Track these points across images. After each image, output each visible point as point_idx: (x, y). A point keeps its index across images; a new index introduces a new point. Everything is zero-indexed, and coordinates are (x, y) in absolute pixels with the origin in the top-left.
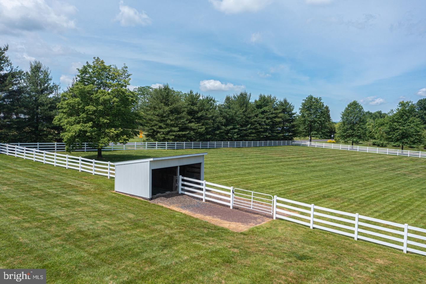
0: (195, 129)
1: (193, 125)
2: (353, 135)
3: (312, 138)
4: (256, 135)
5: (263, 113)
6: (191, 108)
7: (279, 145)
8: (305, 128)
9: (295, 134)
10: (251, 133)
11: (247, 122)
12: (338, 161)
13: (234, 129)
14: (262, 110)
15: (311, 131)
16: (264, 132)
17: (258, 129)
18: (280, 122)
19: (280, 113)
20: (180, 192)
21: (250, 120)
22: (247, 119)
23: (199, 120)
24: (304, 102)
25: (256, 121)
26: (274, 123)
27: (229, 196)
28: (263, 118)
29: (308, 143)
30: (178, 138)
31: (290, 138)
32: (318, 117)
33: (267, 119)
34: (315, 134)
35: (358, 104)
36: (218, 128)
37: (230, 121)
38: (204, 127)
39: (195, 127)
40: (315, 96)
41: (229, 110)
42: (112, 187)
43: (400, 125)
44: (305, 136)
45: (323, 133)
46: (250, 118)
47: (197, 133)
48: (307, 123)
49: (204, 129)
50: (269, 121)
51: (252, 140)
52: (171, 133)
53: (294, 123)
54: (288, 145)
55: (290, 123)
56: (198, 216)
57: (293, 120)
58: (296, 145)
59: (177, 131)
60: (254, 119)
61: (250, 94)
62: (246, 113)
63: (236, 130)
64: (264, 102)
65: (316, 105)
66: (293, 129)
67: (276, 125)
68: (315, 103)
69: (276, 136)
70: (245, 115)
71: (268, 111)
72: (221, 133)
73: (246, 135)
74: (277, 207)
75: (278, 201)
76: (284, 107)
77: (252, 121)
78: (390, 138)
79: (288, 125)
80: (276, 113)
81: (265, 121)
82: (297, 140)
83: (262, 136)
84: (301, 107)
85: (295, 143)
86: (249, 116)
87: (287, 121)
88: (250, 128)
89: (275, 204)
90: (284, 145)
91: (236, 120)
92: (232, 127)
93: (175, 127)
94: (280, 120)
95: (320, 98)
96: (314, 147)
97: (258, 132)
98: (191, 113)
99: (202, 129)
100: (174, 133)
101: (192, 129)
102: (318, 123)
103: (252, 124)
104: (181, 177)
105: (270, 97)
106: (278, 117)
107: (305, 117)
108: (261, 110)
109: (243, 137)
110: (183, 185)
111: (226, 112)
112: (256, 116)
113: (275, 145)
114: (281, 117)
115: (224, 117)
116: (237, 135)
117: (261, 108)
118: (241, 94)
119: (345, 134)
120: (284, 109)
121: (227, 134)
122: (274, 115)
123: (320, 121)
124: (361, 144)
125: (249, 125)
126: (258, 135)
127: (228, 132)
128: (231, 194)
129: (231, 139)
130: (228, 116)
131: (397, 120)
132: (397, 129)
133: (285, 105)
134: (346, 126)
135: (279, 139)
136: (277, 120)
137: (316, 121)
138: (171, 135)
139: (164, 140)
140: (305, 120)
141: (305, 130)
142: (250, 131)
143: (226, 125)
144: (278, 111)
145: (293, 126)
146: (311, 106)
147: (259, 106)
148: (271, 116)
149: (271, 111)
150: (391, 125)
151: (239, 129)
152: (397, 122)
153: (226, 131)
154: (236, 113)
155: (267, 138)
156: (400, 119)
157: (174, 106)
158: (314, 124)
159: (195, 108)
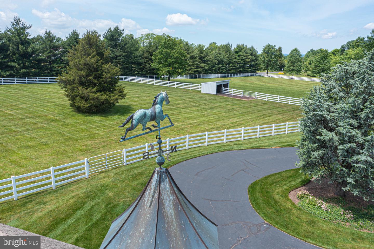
0: (203, 67)
1: (202, 65)
2: (293, 69)
3: (269, 71)
4: (235, 70)
5: (239, 56)
6: (200, 55)
7: (248, 76)
8: (264, 65)
9: (258, 69)
10: (232, 69)
11: (230, 62)
12: (281, 85)
13: (223, 66)
14: (239, 54)
15: (268, 67)
16: (239, 68)
17: (236, 67)
18: (249, 62)
19: (249, 55)
20: (223, 93)
21: (231, 61)
22: (230, 60)
23: (204, 62)
24: (264, 48)
25: (235, 62)
26: (245, 62)
27: (241, 93)
28: (239, 60)
29: (266, 75)
30: (195, 73)
31: (254, 72)
32: (272, 58)
33: (242, 60)
34: (270, 69)
35: (298, 50)
36: (214, 67)
37: (220, 62)
38: (208, 66)
39: (203, 66)
40: (271, 44)
41: (220, 55)
43: (320, 64)
44: (264, 70)
45: (275, 68)
46: (231, 59)
47: (204, 69)
48: (266, 62)
49: (208, 67)
50: (243, 61)
51: (233, 73)
52: (191, 70)
53: (257, 62)
54: (253, 76)
55: (255, 62)
57: (257, 60)
58: (258, 76)
59: (195, 69)
60: (234, 61)
61: (232, 44)
62: (229, 57)
63: (224, 67)
64: (240, 49)
65: (272, 50)
66: (257, 66)
67: (247, 63)
68: (271, 49)
69: (246, 70)
70: (228, 58)
71: (242, 55)
72: (216, 69)
73: (229, 70)
74: (257, 95)
75: (257, 94)
76: (252, 52)
77: (233, 61)
78: (315, 72)
79: (254, 63)
80: (247, 56)
81: (240, 61)
82: (259, 73)
83: (238, 71)
84: (262, 51)
85: (258, 75)
86: (231, 58)
87: (253, 61)
88: (231, 66)
89: (256, 94)
90: (251, 76)
91: (224, 61)
92: (222, 65)
93: (193, 66)
94: (249, 60)
95: (275, 45)
96: (269, 77)
97: (236, 69)
98: (201, 58)
99: (207, 68)
100: (193, 70)
101: (201, 67)
102: (272, 62)
103: (233, 63)
104: (223, 88)
105: (243, 45)
106: (248, 59)
107: (264, 58)
109: (227, 72)
110: (224, 91)
111: (218, 57)
112: (235, 58)
113: (245, 76)
114: (250, 58)
115: (218, 60)
116: (225, 70)
117: (238, 53)
118: (227, 45)
119: (289, 69)
120: (251, 53)
121: (219, 70)
122: (246, 58)
123: (274, 61)
124: (300, 75)
125: (231, 64)
126: (236, 70)
128: (242, 92)
129: (221, 73)
130: (219, 59)
131: (319, 61)
132: (319, 66)
133: (252, 50)
134: (290, 64)
135: (248, 72)
136: (247, 60)
137: (271, 61)
138: (192, 71)
139: (188, 74)
140: (264, 60)
141: (264, 67)
142: (231, 68)
143: (218, 64)
144: (248, 55)
145: (257, 64)
146: (268, 51)
147: (237, 52)
148: (244, 58)
149: (244, 55)
150: (315, 64)
151: (226, 67)
152: (320, 62)
153: (218, 68)
154: (224, 57)
155: (240, 72)
156: (320, 60)
157: (192, 54)
158: (270, 62)
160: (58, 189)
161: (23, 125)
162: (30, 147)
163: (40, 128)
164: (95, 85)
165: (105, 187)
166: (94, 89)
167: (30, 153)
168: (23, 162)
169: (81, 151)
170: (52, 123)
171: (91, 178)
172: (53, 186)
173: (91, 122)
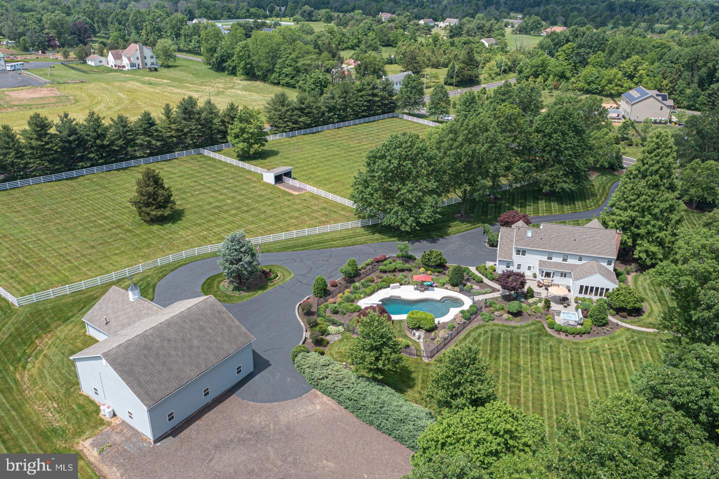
0: (303, 122)
1: (302, 119)
4: (355, 116)
6: (300, 107)
10: (351, 115)
11: (347, 106)
13: (335, 114)
16: (361, 112)
17: (356, 111)
20: (284, 181)
22: (348, 104)
30: (292, 130)
36: (322, 116)
37: (331, 109)
42: (262, 179)
47: (305, 124)
49: (310, 120)
51: (352, 120)
56: (287, 190)
57: (393, 96)
59: (291, 125)
60: (354, 103)
72: (324, 119)
73: (346, 117)
83: (360, 116)
91: (337, 108)
93: (290, 122)
97: (357, 113)
98: (301, 110)
100: (289, 127)
101: (301, 122)
103: (352, 107)
108: (361, 94)
109: (342, 119)
111: (329, 102)
112: (356, 100)
116: (337, 119)
125: (349, 109)
126: (357, 115)
127: (330, 117)
130: (330, 105)
139: (283, 131)
142: (349, 113)
143: (328, 113)
151: (339, 115)
157: (289, 107)
159: (303, 106)
160: (130, 276)
161: (112, 236)
162: (117, 254)
163: (121, 239)
164: (153, 204)
165: (148, 276)
166: (153, 208)
167: (117, 258)
168: (115, 264)
169: (141, 256)
170: (128, 234)
171: (144, 272)
172: (128, 275)
173: (151, 232)
